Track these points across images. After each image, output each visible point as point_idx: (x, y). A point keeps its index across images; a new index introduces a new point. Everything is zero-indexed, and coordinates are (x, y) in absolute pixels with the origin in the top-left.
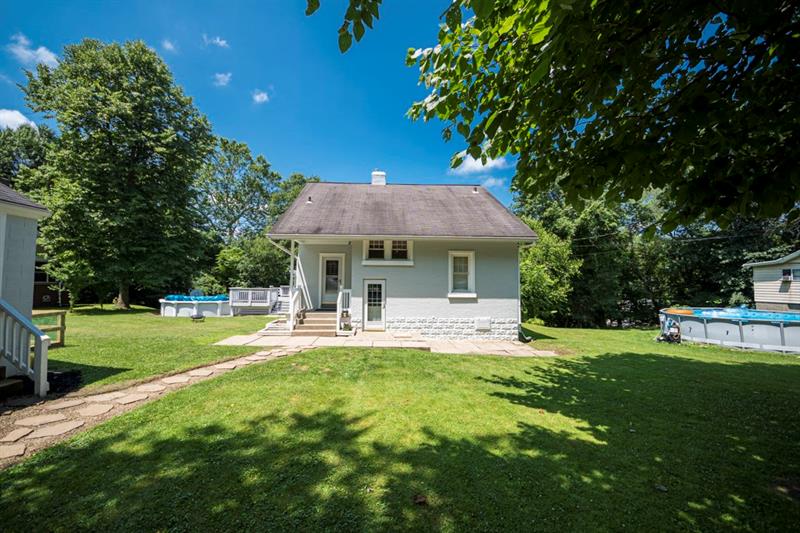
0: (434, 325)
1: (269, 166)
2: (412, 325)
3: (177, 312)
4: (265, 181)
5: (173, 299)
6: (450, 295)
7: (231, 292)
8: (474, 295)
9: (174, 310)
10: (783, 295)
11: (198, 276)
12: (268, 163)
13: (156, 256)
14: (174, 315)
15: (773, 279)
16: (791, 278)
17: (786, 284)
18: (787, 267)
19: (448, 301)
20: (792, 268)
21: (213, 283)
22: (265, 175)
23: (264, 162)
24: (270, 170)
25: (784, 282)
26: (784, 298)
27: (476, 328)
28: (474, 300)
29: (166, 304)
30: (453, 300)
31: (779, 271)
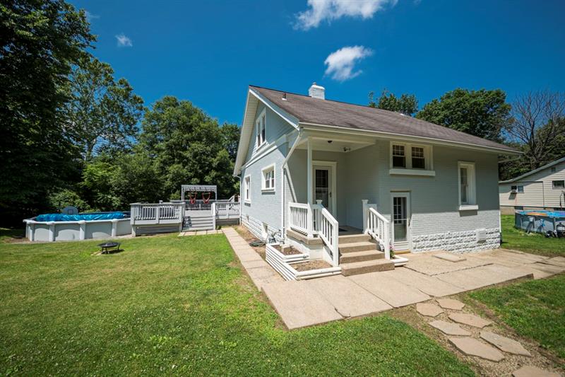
0: (450, 241)
1: (131, 89)
2: (435, 243)
3: (55, 235)
4: (126, 104)
5: (48, 219)
6: (461, 208)
7: (132, 209)
8: (476, 207)
9: (51, 233)
10: (511, 201)
11: (57, 191)
12: (131, 87)
13: (14, 166)
14: (51, 239)
15: (506, 192)
16: (517, 191)
17: (513, 195)
18: (514, 185)
19: (458, 214)
20: (517, 185)
21: (75, 198)
22: (126, 97)
23: (127, 85)
24: (133, 94)
25: (512, 193)
26: (512, 203)
27: (477, 240)
28: (474, 212)
29: (35, 227)
30: (463, 213)
31: (509, 187)
